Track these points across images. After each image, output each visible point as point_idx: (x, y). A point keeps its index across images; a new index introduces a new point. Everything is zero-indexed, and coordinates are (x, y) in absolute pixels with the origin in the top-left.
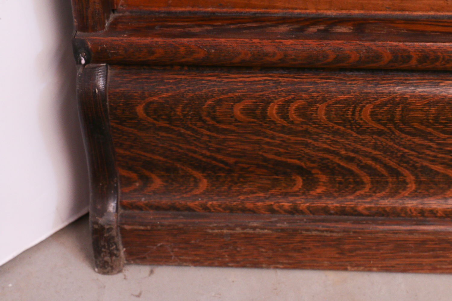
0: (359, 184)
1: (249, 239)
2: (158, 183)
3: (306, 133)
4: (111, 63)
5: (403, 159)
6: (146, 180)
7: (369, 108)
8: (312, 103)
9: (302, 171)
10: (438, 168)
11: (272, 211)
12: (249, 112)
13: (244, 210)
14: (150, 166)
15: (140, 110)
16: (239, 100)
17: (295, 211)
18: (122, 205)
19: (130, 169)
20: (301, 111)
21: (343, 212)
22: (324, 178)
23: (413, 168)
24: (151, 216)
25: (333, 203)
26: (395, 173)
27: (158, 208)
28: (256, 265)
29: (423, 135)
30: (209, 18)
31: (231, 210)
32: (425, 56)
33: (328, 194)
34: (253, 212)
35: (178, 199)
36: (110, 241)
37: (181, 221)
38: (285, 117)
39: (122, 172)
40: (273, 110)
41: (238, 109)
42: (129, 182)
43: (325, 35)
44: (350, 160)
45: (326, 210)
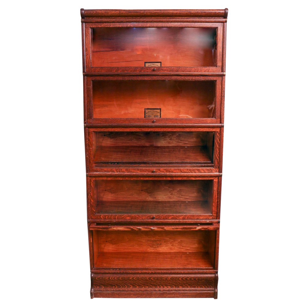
0: (121, 287)
1: (108, 294)
2: (98, 287)
3: (114, 281)
4: (94, 273)
5: (125, 284)
6: (97, 287)
7: (121, 278)
8: (115, 277)
9: (114, 285)
10: (129, 285)
11: (111, 290)
12: (108, 278)
13: (108, 290)
14: (97, 285)
15: (97, 278)
16: (107, 277)
17: (114, 290)
18: (94, 290)
19: (95, 286)
20: (114, 278)
21: (119, 290)
22: (117, 286)
23: (126, 285)
24: (97, 291)
25: (118, 289)
26: (124, 285)
27: (98, 290)
28: (109, 298)
29: (127, 281)
30: (104, 268)
31: (106, 290)
32: (126, 272)
33: (117, 288)
34: (109, 290)
35: (100, 289)
36: (92, 294)
37: (101, 292)
38: (112, 279)
39: (94, 286)
40: (111, 278)
41: (107, 278)
42: (95, 287)
43: (116, 270)
44: (119, 284)
45: (117, 290)
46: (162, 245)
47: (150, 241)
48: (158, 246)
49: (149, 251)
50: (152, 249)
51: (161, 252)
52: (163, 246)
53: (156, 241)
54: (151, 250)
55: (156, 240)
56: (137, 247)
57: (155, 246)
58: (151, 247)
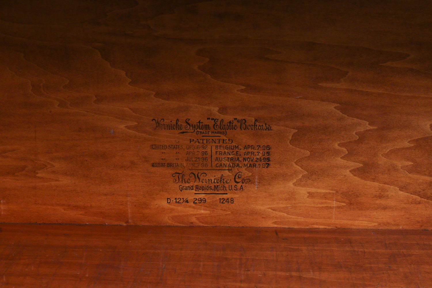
46: (274, 169)
47: (170, 127)
48: (245, 173)
49: (167, 220)
50: (191, 195)
51: (269, 224)
52: (285, 177)
53: (231, 126)
54: (182, 210)
55: (228, 118)
56: (65, 181)
57: (213, 176)
58: (180, 177)
